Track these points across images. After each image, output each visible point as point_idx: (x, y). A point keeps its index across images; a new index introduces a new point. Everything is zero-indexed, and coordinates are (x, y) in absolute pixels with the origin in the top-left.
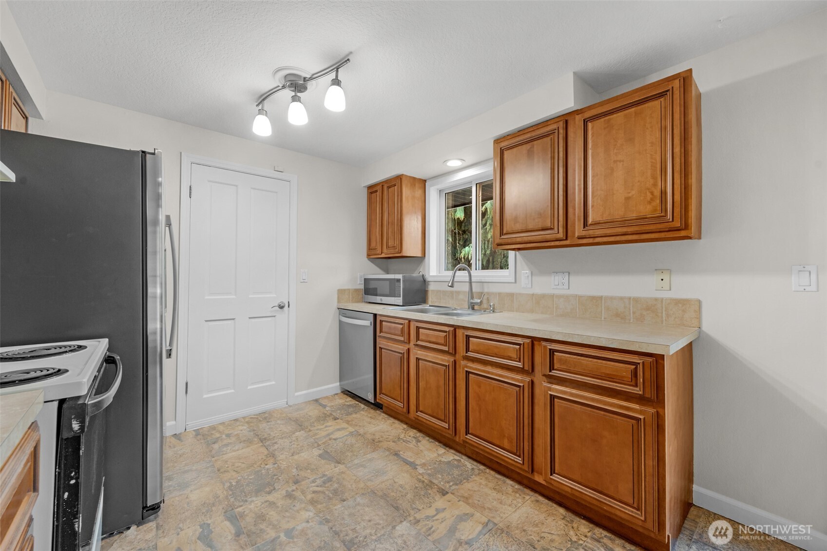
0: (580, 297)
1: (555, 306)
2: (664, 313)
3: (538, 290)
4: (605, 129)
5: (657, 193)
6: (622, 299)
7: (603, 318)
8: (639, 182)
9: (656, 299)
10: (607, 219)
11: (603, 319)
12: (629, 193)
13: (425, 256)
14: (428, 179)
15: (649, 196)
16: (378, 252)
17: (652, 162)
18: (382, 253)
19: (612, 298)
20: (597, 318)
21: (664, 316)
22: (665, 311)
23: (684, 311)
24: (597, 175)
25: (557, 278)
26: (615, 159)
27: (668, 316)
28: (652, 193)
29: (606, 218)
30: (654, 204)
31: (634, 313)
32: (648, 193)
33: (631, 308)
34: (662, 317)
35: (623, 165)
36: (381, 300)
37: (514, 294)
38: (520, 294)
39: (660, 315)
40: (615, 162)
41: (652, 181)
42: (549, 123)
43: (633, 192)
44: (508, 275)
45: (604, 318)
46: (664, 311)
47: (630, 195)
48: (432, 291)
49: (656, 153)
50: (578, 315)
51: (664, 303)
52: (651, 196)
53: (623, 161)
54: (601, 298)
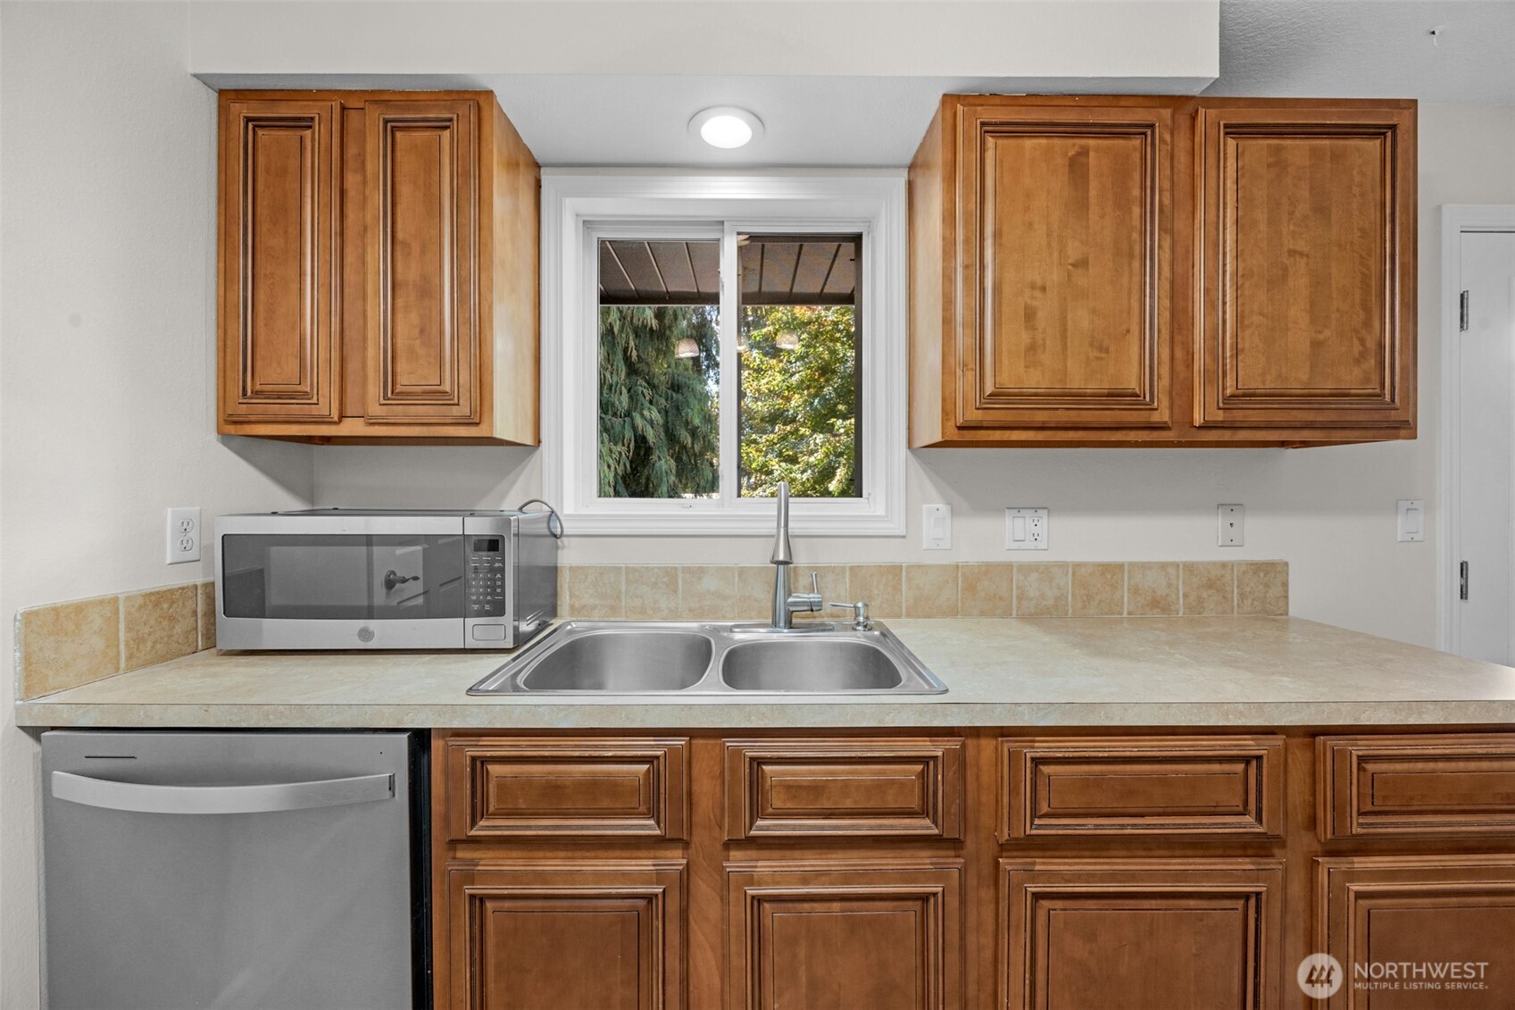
0: (1077, 566)
1: (1014, 592)
2: (1236, 591)
3: (969, 554)
4: (1269, 166)
5: (1371, 344)
6: (1163, 566)
7: (1125, 612)
8: (1338, 310)
9: (1224, 565)
10: (1273, 386)
11: (1125, 615)
12: (1320, 332)
13: (539, 442)
14: (547, 165)
15: (1357, 348)
16: (322, 409)
17: (1362, 274)
18: (342, 417)
19: (1145, 566)
20: (1114, 614)
21: (1235, 599)
22: (1238, 587)
23: (1267, 585)
24: (1252, 276)
25: (1019, 522)
26: (1291, 247)
27: (1242, 596)
28: (1362, 341)
29: (1271, 384)
30: (1365, 366)
31: (1185, 596)
32: (1355, 340)
33: (1181, 586)
34: (1233, 601)
35: (1307, 264)
36: (365, 634)
37: (900, 567)
38: (919, 567)
39: (1229, 596)
40: (1292, 253)
41: (1362, 315)
42: (1123, 103)
43: (1327, 333)
44: (884, 514)
45: (1129, 613)
46: (1235, 588)
47: (1321, 337)
48: (571, 568)
49: (1370, 255)
50: (1070, 611)
51: (1235, 573)
52: (1361, 348)
53: (1307, 256)
54: (1121, 566)
